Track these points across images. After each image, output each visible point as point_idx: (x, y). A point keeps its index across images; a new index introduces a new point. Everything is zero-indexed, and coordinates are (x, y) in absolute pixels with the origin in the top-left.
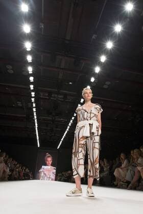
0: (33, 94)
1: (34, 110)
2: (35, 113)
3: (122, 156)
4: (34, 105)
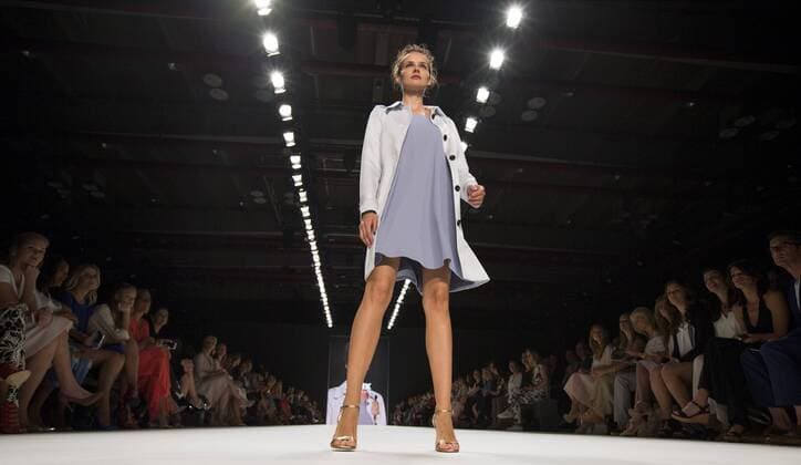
0: (296, 160)
1: (305, 211)
2: (308, 222)
4: (303, 196)
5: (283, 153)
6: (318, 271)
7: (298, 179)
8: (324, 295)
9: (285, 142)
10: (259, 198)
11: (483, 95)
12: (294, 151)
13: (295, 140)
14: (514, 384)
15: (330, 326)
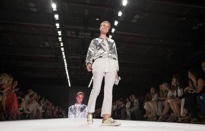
0: (60, 33)
1: (62, 49)
2: (63, 53)
3: (152, 90)
4: (62, 44)
5: (55, 30)
6: (66, 69)
7: (60, 39)
8: (68, 76)
9: (56, 27)
10: (47, 45)
11: (120, 14)
12: (59, 30)
13: (60, 26)
14: (128, 105)
15: (70, 86)
